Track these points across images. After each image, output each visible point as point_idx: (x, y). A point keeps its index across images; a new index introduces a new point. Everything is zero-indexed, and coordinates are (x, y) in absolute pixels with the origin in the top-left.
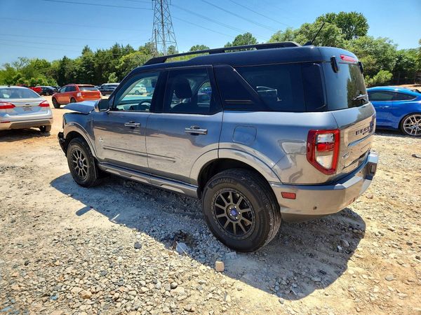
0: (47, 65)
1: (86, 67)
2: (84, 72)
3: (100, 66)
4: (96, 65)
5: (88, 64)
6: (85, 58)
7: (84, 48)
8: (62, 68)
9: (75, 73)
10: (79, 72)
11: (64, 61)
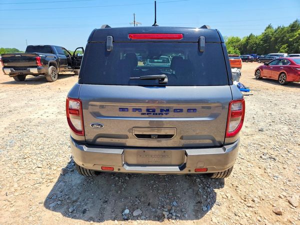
0: (238, 41)
1: (264, 40)
2: (262, 44)
3: (277, 39)
4: (273, 39)
5: (266, 38)
6: (266, 34)
7: (268, 26)
8: (247, 42)
9: (255, 45)
10: (258, 45)
11: (250, 37)
